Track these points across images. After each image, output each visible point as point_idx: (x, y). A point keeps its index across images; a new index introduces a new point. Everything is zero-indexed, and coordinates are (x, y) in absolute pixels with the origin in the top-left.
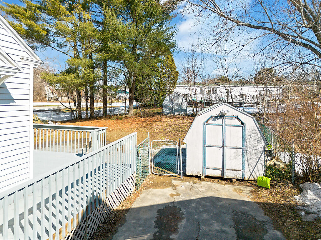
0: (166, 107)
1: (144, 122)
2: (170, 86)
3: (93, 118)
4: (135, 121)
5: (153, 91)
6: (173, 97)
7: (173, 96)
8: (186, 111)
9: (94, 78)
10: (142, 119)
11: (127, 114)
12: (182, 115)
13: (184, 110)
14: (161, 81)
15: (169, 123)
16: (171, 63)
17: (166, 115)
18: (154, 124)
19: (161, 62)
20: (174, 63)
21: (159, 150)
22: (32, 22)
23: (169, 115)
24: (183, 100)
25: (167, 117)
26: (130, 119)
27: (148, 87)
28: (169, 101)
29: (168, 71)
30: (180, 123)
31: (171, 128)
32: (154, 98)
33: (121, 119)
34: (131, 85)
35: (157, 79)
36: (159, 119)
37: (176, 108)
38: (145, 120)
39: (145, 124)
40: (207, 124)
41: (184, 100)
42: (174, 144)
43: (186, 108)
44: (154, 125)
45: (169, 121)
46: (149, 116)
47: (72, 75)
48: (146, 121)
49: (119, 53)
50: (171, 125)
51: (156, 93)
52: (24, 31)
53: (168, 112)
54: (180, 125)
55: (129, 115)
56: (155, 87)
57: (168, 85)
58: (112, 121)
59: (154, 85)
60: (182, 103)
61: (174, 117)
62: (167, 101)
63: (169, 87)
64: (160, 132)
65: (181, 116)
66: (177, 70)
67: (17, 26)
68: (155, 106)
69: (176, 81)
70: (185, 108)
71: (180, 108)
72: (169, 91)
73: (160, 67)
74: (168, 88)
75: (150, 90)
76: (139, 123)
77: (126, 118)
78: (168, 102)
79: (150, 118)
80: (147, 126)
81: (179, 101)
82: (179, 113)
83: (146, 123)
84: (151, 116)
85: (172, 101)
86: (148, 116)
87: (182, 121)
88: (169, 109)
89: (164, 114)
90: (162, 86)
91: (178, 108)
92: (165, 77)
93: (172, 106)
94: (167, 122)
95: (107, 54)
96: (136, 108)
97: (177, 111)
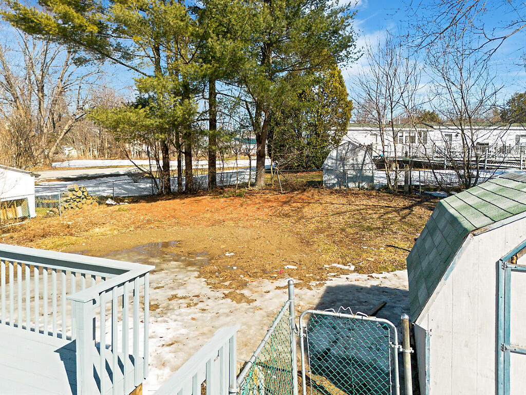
0: (330, 171)
1: (285, 203)
2: (336, 130)
3: (190, 192)
4: (268, 201)
5: (304, 139)
6: (344, 152)
7: (344, 149)
8: (371, 179)
9: (184, 115)
10: (282, 197)
11: (253, 185)
12: (363, 188)
13: (368, 177)
14: (319, 120)
15: (338, 206)
16: (337, 85)
17: (329, 188)
18: (306, 209)
19: (318, 82)
20: (343, 86)
21: (322, 290)
22: (67, 8)
23: (337, 188)
24: (365, 157)
25: (332, 193)
26: (258, 195)
27: (294, 133)
28: (337, 160)
29: (332, 102)
30: (362, 207)
31: (343, 218)
32: (306, 153)
33: (240, 196)
34: (260, 128)
35: (311, 117)
36: (316, 197)
37: (351, 173)
38: (287, 200)
39: (286, 208)
40: (513, 266)
41: (367, 157)
42: (356, 270)
43: (371, 175)
44: (307, 211)
45: (338, 202)
46: (296, 190)
47: (142, 111)
48: (288, 202)
49: (231, 60)
50: (342, 213)
51: (308, 144)
52: (55, 27)
53: (335, 182)
54: (362, 211)
55: (256, 188)
56: (308, 133)
57: (333, 128)
58: (222, 200)
59: (306, 129)
60: (363, 164)
61: (346, 193)
62: (333, 159)
63: (333, 132)
64: (319, 231)
65: (361, 191)
66: (349, 99)
67: (42, 18)
68: (307, 169)
69: (348, 119)
70: (369, 174)
71: (358, 175)
72: (334, 139)
73: (316, 94)
74: (331, 133)
75: (298, 138)
76: (274, 204)
77: (251, 193)
78: (334, 161)
79: (297, 194)
80: (291, 214)
81: (357, 160)
82: (357, 185)
83: (290, 205)
84: (300, 191)
85: (342, 160)
86: (293, 190)
87: (365, 203)
88: (337, 177)
89: (327, 187)
90: (321, 131)
91: (354, 173)
92: (327, 112)
93: (342, 171)
94: (332, 204)
95: (209, 65)
96: (270, 172)
97: (353, 180)
